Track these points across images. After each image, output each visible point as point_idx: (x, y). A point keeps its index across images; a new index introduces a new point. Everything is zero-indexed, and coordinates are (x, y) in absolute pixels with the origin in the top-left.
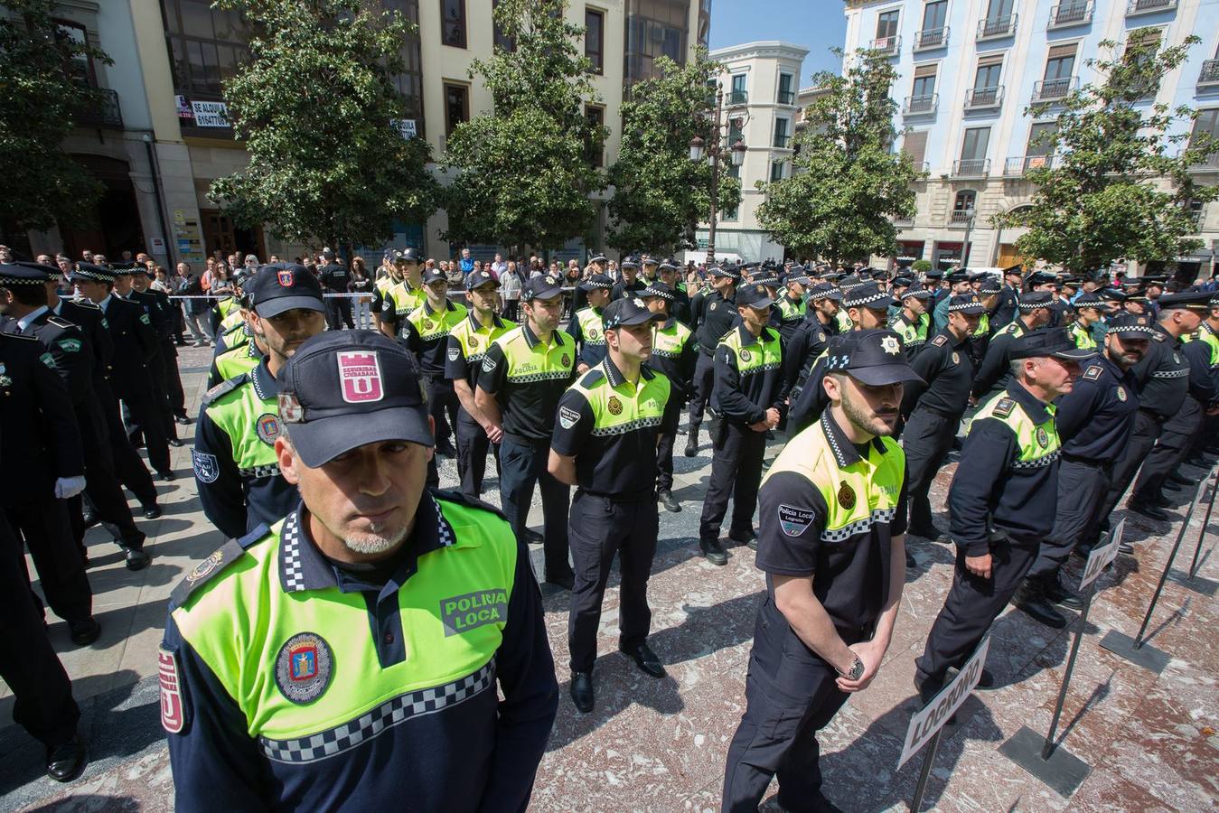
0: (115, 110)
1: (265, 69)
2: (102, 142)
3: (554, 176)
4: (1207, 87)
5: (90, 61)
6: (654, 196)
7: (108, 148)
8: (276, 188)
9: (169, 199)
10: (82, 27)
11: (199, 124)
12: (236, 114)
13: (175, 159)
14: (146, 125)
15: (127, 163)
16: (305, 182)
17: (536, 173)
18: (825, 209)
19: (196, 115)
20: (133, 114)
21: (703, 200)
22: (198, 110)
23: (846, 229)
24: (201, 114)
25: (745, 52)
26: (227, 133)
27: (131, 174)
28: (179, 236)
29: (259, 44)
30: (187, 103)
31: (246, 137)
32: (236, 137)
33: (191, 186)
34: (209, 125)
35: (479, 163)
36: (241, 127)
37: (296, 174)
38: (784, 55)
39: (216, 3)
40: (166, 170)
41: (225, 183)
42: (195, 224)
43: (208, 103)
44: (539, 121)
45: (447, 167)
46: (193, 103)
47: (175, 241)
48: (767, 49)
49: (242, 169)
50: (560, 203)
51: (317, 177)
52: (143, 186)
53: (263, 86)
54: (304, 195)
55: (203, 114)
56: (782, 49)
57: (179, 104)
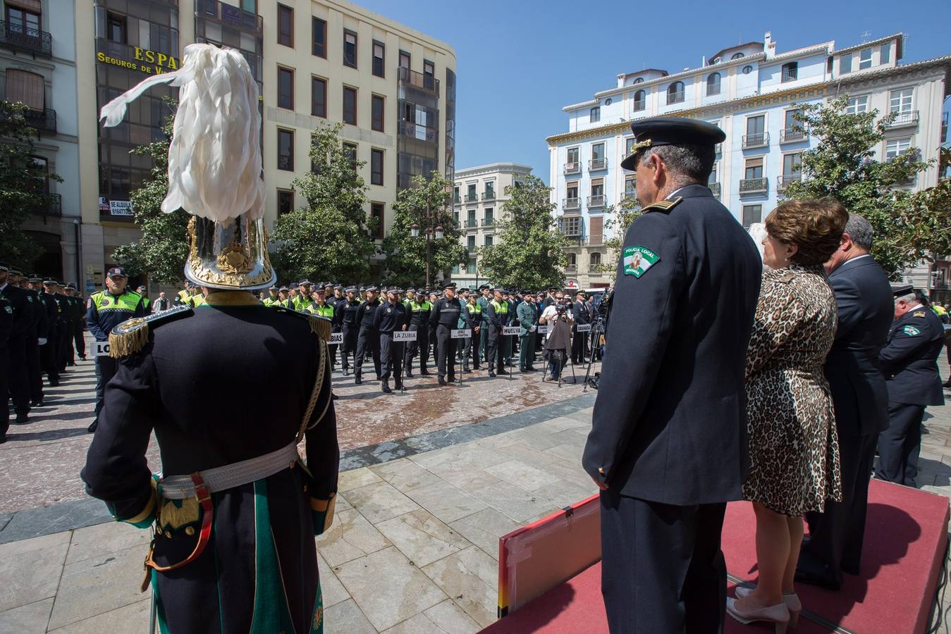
0: (58, 206)
1: (158, 186)
2: (45, 224)
3: (339, 245)
4: (744, 194)
5: (47, 180)
6: (409, 257)
7: (49, 227)
8: (157, 252)
9: (85, 257)
10: (46, 159)
11: (112, 214)
12: (137, 210)
13: (93, 235)
14: (77, 214)
15: (60, 236)
16: (176, 248)
17: (328, 244)
18: (512, 263)
19: (112, 208)
20: (69, 207)
21: (441, 259)
22: (113, 205)
23: (525, 275)
24: (115, 208)
25: (492, 169)
26: (131, 219)
27: (61, 243)
28: (88, 281)
29: (157, 170)
30: (107, 201)
31: (142, 222)
32: (136, 222)
33: (102, 250)
34: (120, 214)
35: (295, 238)
36: (140, 216)
37: (170, 244)
38: (516, 171)
39: (133, 151)
40: (86, 241)
41: (125, 248)
42: (100, 274)
43: (120, 202)
44: (331, 214)
45: (275, 240)
46: (110, 202)
47: (85, 284)
48: (506, 167)
49: (136, 240)
50: (344, 262)
51: (184, 246)
52: (68, 249)
53: (155, 195)
54: (174, 257)
55: (117, 208)
56: (515, 167)
57: (101, 202)
